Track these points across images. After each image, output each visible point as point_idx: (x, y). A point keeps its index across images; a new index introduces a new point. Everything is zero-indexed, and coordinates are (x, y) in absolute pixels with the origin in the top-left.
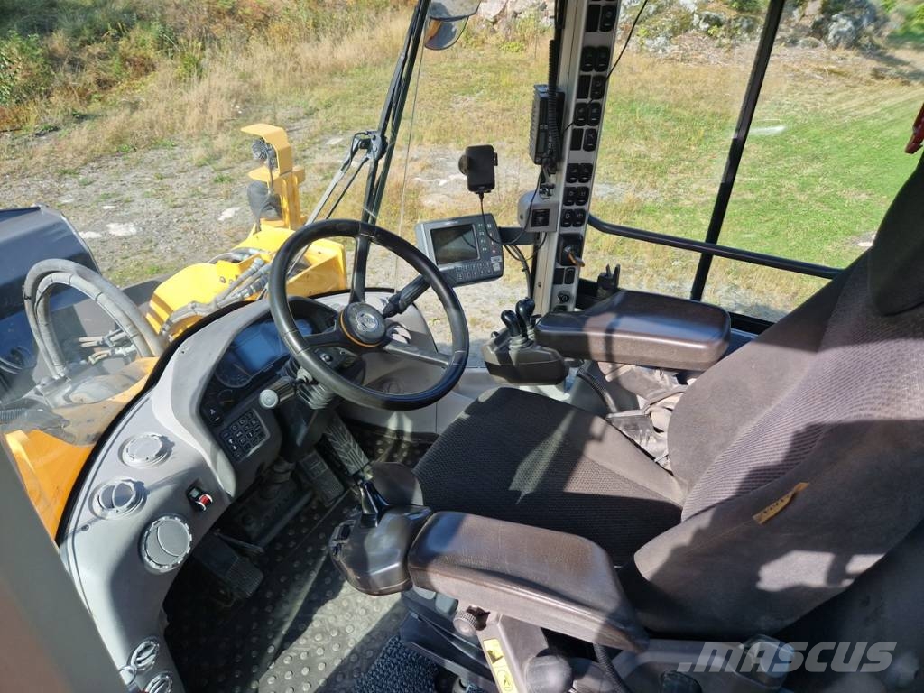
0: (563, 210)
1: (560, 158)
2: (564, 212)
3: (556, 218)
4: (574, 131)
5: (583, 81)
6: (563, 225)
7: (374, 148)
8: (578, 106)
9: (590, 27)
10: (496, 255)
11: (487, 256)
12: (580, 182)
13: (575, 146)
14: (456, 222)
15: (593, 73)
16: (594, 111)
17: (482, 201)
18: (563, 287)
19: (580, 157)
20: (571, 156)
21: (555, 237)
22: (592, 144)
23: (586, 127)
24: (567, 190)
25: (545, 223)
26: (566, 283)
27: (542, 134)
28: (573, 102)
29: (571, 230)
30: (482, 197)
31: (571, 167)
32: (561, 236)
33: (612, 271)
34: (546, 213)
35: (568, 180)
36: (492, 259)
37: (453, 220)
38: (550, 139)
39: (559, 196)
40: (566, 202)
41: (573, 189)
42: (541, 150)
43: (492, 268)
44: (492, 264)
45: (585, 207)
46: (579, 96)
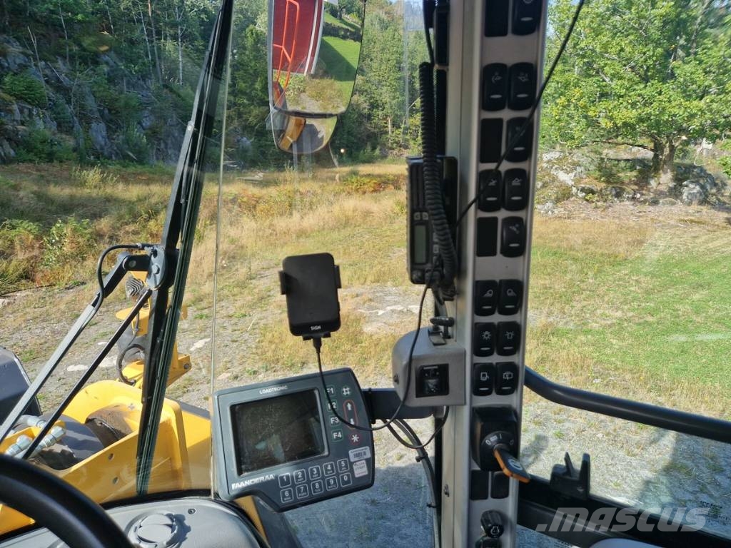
0: (474, 366)
1: (459, 271)
2: (477, 369)
3: (462, 379)
4: (480, 223)
5: (489, 131)
6: (476, 391)
7: (154, 270)
8: (482, 176)
9: (493, 28)
10: (359, 445)
11: (342, 449)
12: (501, 313)
13: (484, 248)
14: (284, 388)
15: (506, 115)
16: (516, 182)
17: (318, 351)
18: (490, 504)
19: (497, 267)
20: (478, 268)
21: (465, 413)
22: (517, 243)
23: (502, 214)
24: (478, 329)
25: (443, 389)
26: (494, 496)
27: (421, 230)
28: (473, 170)
29: (493, 400)
30: (318, 345)
31: (480, 287)
32: (477, 413)
33: (577, 464)
34: (442, 372)
35: (478, 310)
36: (352, 453)
37: (281, 383)
38: (435, 238)
39: (464, 340)
40: (477, 351)
41: (489, 326)
42: (421, 257)
43: (352, 471)
44: (352, 464)
45: (514, 359)
46: (483, 158)
